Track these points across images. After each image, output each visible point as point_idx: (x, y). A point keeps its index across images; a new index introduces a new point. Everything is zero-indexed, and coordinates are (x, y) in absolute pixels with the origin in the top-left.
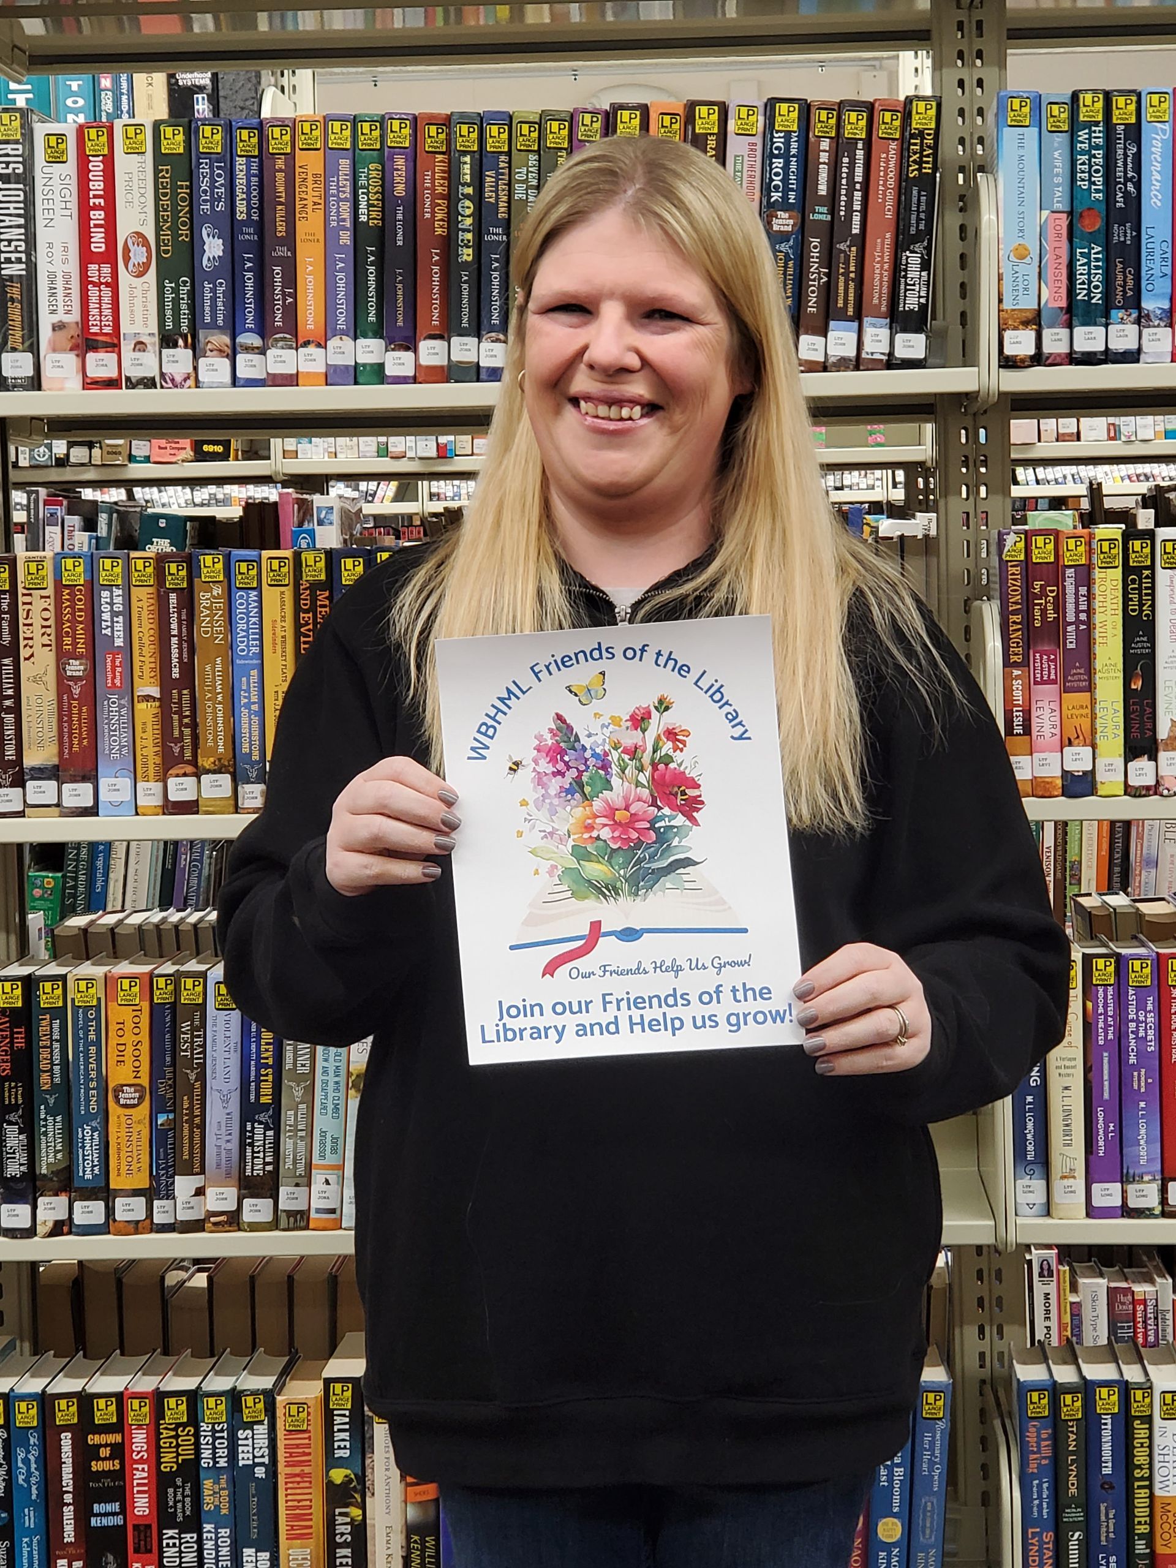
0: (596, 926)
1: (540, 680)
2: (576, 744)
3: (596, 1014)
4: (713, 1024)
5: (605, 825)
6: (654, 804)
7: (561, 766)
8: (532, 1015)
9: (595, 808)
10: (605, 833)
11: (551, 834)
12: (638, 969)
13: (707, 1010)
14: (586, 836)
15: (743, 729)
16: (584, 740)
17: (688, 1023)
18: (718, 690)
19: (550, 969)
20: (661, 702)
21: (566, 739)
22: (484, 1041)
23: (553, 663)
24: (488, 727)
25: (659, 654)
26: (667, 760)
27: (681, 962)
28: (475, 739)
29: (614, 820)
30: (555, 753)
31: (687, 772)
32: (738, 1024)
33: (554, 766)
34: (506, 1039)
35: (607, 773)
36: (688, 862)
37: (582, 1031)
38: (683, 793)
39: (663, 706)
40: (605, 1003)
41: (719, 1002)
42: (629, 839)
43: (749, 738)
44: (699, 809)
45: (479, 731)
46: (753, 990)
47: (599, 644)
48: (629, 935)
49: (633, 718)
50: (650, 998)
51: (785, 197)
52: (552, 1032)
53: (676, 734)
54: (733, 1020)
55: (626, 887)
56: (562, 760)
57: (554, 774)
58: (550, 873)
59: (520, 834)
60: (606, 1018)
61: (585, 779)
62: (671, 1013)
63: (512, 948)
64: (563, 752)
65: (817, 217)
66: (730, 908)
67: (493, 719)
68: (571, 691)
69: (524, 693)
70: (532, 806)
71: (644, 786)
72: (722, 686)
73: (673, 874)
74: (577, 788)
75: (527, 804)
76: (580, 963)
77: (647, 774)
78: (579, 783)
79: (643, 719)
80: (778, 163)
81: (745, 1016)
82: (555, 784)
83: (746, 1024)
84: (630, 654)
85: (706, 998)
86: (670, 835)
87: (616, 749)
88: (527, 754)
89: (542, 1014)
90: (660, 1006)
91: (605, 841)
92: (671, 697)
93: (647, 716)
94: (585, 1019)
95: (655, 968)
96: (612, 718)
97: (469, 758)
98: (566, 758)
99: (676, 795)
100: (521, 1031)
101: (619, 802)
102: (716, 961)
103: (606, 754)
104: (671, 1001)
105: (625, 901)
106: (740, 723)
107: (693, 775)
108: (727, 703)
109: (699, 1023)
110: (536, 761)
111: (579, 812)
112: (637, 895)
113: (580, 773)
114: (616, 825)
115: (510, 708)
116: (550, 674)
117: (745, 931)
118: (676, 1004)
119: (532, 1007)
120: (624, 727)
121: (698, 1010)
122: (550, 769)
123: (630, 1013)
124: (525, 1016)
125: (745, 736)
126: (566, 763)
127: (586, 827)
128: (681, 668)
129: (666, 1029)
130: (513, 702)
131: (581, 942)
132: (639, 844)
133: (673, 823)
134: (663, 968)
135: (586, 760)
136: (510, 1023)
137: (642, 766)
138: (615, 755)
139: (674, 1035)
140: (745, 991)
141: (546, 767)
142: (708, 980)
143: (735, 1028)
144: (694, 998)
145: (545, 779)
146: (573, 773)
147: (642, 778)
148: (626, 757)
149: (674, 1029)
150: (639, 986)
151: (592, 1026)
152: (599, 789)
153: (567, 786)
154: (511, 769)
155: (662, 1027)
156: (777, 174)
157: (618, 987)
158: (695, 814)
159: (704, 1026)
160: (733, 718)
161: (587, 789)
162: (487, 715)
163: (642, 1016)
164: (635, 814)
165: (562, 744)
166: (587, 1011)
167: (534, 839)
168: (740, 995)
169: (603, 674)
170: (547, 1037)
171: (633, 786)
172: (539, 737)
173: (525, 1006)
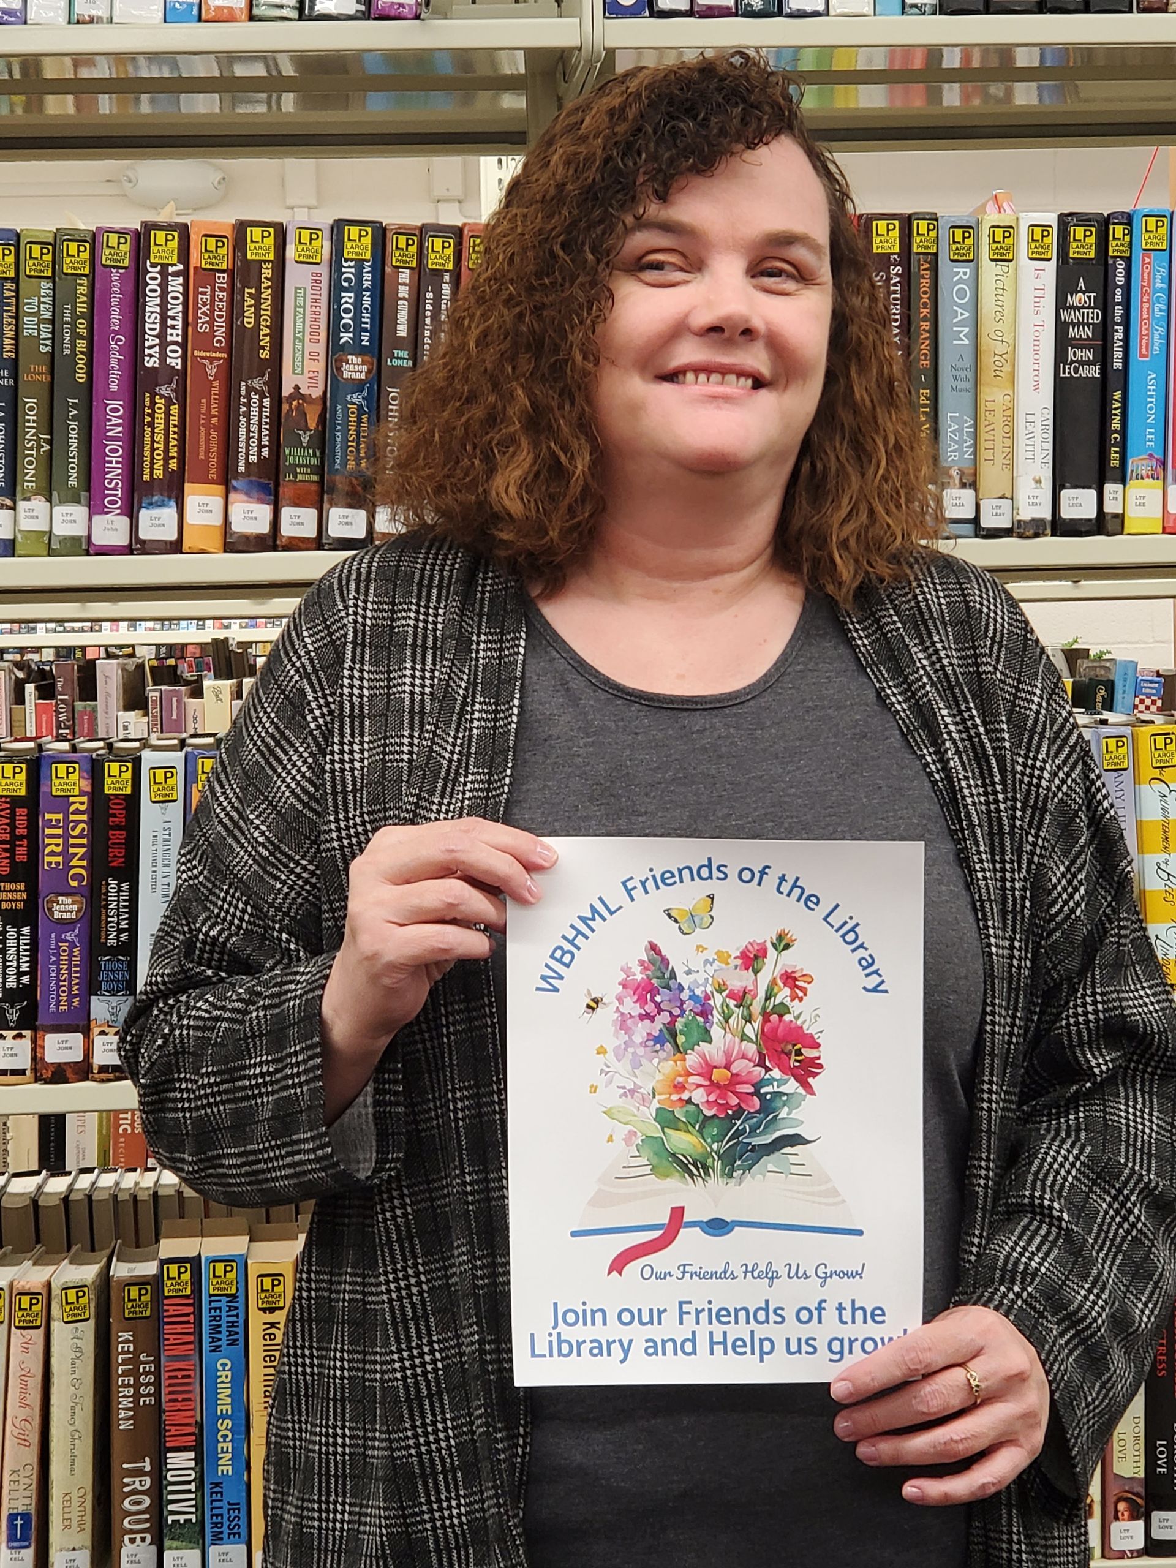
0: (678, 1213)
1: (632, 899)
2: (672, 982)
3: (671, 1329)
4: (811, 1350)
5: (699, 1086)
6: (761, 1064)
7: (650, 1008)
8: (593, 1324)
9: (688, 1063)
10: (699, 1096)
11: (632, 1092)
12: (725, 1272)
13: (805, 1331)
14: (675, 1097)
15: (879, 980)
16: (682, 978)
17: (780, 1346)
18: (852, 930)
19: (619, 1264)
20: (780, 938)
21: (659, 974)
22: (533, 1355)
23: (651, 880)
24: (564, 953)
25: (783, 879)
26: (782, 1010)
27: (779, 1267)
28: (547, 966)
29: (710, 1080)
30: (644, 992)
31: (805, 1027)
32: (841, 1353)
33: (642, 1007)
34: (560, 1354)
35: (707, 1021)
36: (796, 1140)
37: (653, 1348)
38: (799, 1053)
39: (783, 943)
40: (682, 1313)
41: (820, 1322)
42: (727, 1106)
43: (886, 991)
44: (815, 1075)
45: (552, 956)
46: (863, 1309)
47: (710, 860)
48: (717, 1227)
49: (744, 955)
50: (737, 1311)
51: (357, 338)
52: (616, 1347)
53: (796, 979)
54: (836, 1346)
55: (718, 1165)
56: (653, 1000)
57: (642, 1017)
58: (627, 1141)
59: (594, 1089)
60: (681, 1333)
61: (679, 1025)
62: (761, 1331)
63: (574, 1234)
64: (654, 991)
65: (395, 362)
66: (844, 1201)
67: (572, 942)
68: (670, 916)
69: (612, 913)
70: (610, 1055)
71: (750, 1040)
72: (857, 925)
73: (777, 1154)
74: (667, 1036)
75: (605, 1052)
76: (657, 1260)
77: (756, 1026)
78: (671, 1032)
79: (756, 957)
80: (348, 297)
81: (851, 1342)
82: (642, 1030)
83: (851, 1352)
84: (746, 875)
85: (805, 1315)
86: (778, 1104)
87: (720, 991)
88: (610, 990)
89: (605, 1324)
90: (748, 1322)
91: (697, 1106)
92: (794, 933)
93: (762, 953)
94: (657, 1333)
95: (746, 1272)
96: (718, 953)
97: (538, 989)
98: (658, 999)
99: (789, 1054)
100: (579, 1344)
101: (719, 1058)
102: (822, 1269)
103: (708, 997)
104: (761, 1316)
105: (715, 1183)
106: (876, 972)
107: (812, 1031)
108: (862, 946)
109: (794, 1347)
110: (620, 1000)
111: (668, 1067)
112: (731, 1177)
113: (674, 1018)
114: (713, 1086)
115: (593, 931)
116: (647, 892)
117: (860, 1233)
118: (767, 1321)
119: (593, 1312)
120: (732, 966)
121: (793, 1330)
122: (637, 1010)
123: (711, 1328)
124: (585, 1324)
125: (880, 988)
126: (658, 1005)
127: (675, 1086)
128: (808, 899)
129: (753, 1353)
130: (597, 924)
131: (659, 1233)
132: (739, 1112)
133: (782, 1089)
134: (756, 1274)
135: (683, 1002)
136: (568, 1333)
137: (750, 1015)
138: (718, 999)
139: (762, 1361)
140: (854, 1310)
141: (631, 1007)
142: (809, 1293)
143: (837, 1357)
144: (789, 1314)
145: (629, 1022)
146: (665, 1018)
147: (749, 1031)
148: (732, 1003)
149: (762, 1353)
150: (726, 1295)
151: (664, 1342)
152: (695, 1039)
153: (657, 1034)
154: (589, 1006)
155: (748, 1350)
156: (347, 311)
157: (699, 1293)
158: (810, 1080)
159: (799, 1351)
160: (868, 965)
161: (681, 1039)
162: (564, 937)
163: (725, 1333)
164: (737, 1075)
165: (654, 981)
166: (660, 1323)
167: (611, 1097)
168: (847, 1315)
169: (711, 897)
170: (609, 1354)
171: (737, 1040)
172: (626, 970)
173: (584, 1311)
